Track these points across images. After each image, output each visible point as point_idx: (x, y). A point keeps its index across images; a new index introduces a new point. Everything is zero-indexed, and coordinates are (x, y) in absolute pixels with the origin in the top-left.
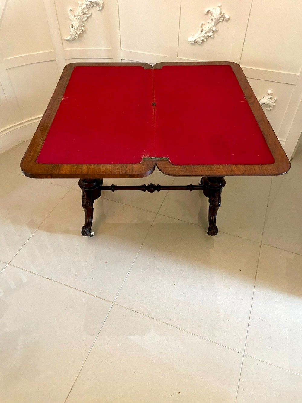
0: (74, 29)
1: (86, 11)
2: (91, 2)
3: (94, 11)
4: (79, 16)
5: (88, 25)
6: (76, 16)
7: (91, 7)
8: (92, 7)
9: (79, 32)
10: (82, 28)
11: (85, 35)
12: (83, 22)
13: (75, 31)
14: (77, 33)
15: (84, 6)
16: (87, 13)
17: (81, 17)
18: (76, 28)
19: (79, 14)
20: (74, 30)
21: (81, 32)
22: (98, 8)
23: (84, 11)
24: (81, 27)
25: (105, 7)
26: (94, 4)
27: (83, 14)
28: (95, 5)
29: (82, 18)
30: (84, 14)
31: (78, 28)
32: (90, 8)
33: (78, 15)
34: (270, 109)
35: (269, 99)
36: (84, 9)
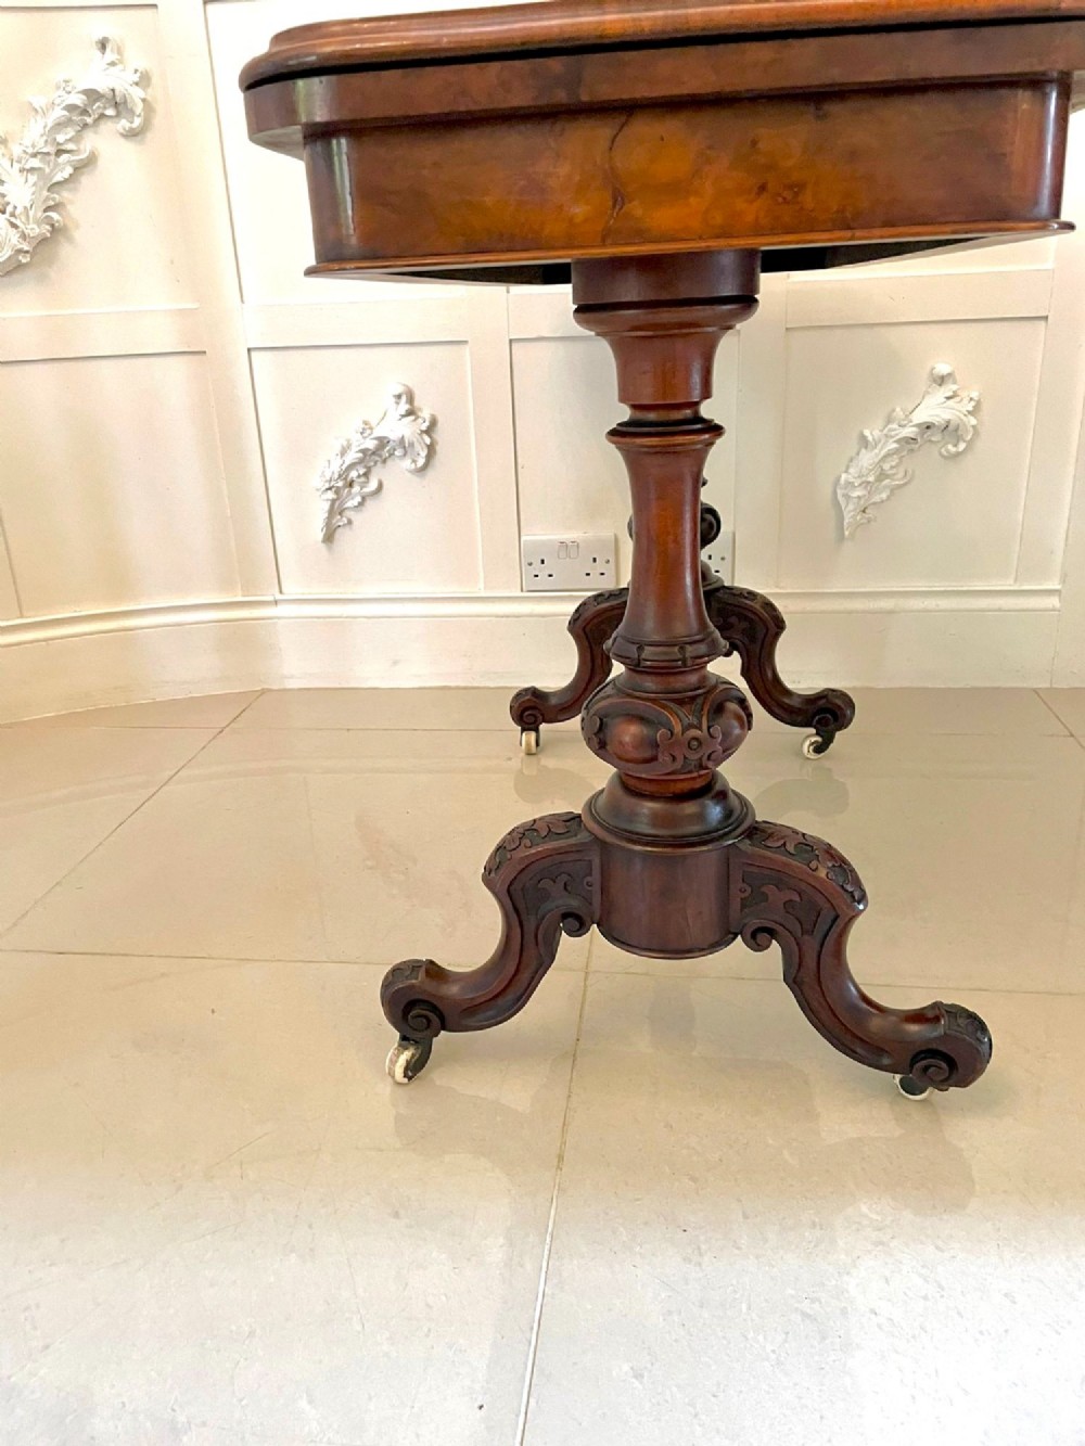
0: (13, 215)
1: (68, 137)
2: (93, 95)
3: (105, 141)
4: (34, 155)
5: (80, 206)
6: (19, 162)
7: (89, 120)
8: (96, 121)
9: (35, 230)
10: (54, 215)
11: (65, 250)
12: (54, 187)
13: (14, 226)
14: (24, 236)
15: (59, 113)
16: (70, 146)
17: (41, 160)
18: (17, 213)
19: (33, 146)
20: (13, 219)
21: (49, 235)
22: (124, 124)
23: (61, 138)
24: (48, 209)
25: (157, 121)
26: (105, 108)
27: (51, 149)
28: (110, 112)
29: (47, 170)
30: (59, 152)
31: (31, 213)
32: (86, 125)
33: (30, 151)
34: (962, 446)
35: (948, 398)
36: (60, 126)
